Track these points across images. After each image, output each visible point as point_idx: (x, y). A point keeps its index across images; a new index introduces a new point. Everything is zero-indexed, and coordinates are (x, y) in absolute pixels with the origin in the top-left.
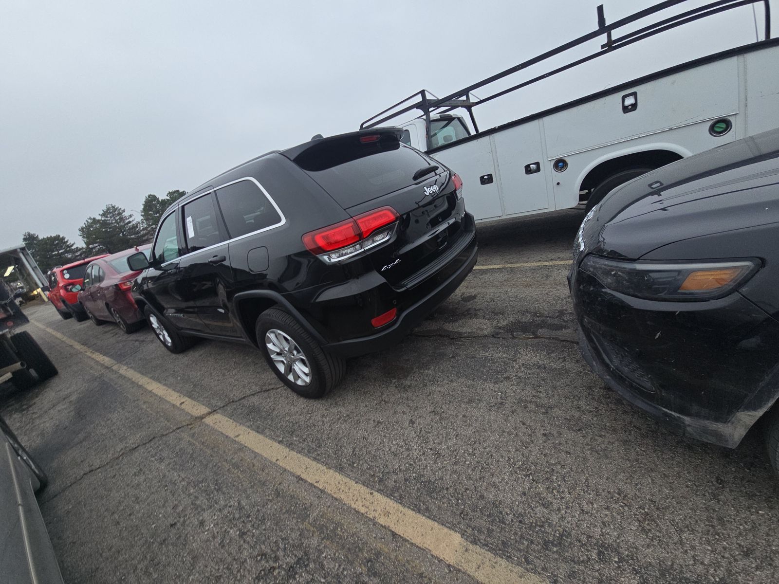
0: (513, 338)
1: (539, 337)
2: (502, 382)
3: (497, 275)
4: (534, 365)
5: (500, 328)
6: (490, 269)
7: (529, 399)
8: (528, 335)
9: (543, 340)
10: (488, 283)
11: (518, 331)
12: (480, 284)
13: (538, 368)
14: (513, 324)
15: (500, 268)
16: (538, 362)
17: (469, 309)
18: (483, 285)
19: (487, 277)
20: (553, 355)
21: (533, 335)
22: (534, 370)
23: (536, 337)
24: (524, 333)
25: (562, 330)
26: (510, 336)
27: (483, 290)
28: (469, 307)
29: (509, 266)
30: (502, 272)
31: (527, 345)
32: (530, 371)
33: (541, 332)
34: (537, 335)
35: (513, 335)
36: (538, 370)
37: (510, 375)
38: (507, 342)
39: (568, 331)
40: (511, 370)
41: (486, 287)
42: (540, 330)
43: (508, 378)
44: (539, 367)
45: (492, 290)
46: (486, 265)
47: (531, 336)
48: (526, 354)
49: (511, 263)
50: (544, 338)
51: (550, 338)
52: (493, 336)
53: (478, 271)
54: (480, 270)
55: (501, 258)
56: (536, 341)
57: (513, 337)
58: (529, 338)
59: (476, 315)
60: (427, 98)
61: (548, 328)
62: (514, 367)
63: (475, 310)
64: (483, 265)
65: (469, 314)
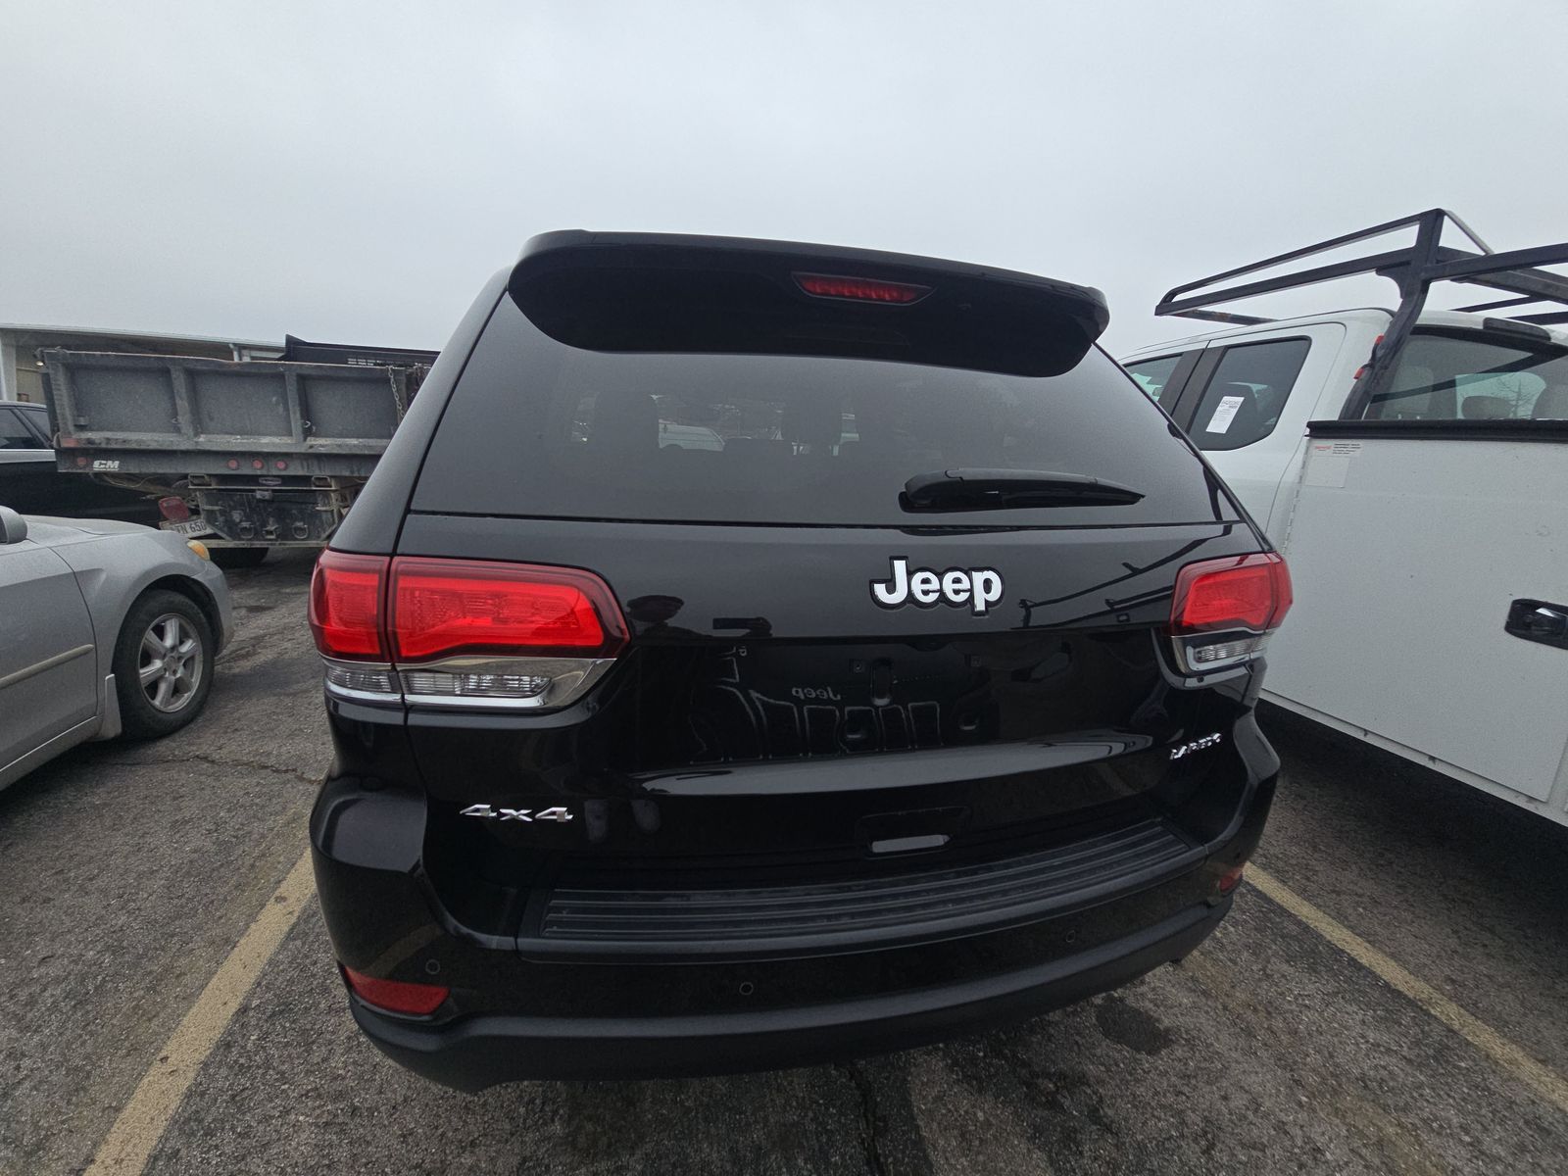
3: (1353, 1016)
6: (1354, 963)
10: (1278, 1024)
12: (1241, 996)
15: (1398, 994)
17: (1083, 1080)
18: (1249, 1015)
19: (1302, 988)
27: (1224, 1042)
28: (1091, 1069)
29: (1449, 1012)
30: (1389, 1020)
41: (1250, 1033)
45: (1262, 1079)
46: (1352, 928)
49: (1473, 1009)
53: (1293, 929)
54: (1306, 928)
55: (1453, 942)
59: (1070, 1138)
60: (1441, 244)
63: (1094, 1115)
64: (1341, 917)
65: (1053, 1104)
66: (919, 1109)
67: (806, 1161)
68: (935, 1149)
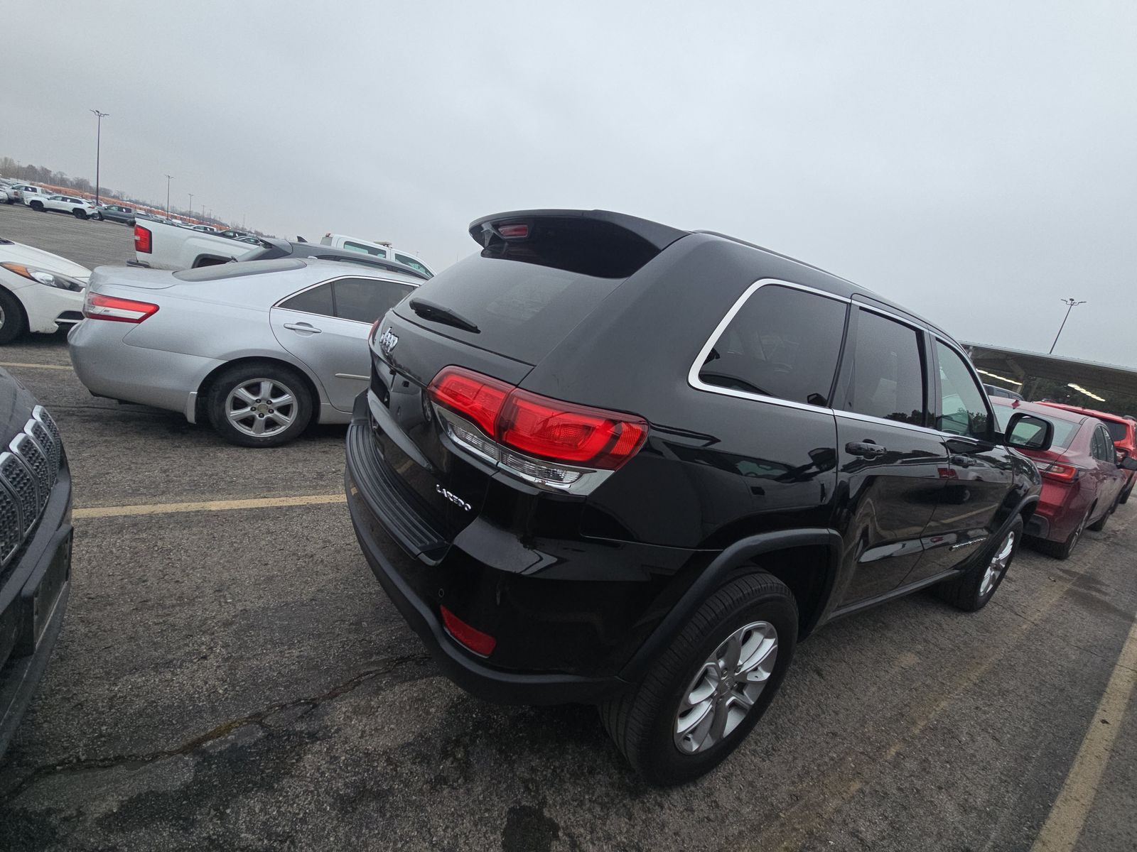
0: (257, 718)
1: (184, 751)
2: (235, 616)
4: (181, 665)
5: (313, 737)
7: (178, 608)
8: (221, 742)
9: (173, 746)
11: (255, 744)
13: (171, 661)
14: (283, 771)
16: (174, 674)
17: (468, 779)
20: (140, 704)
21: (205, 751)
22: (179, 654)
23: (194, 747)
24: (234, 745)
25: (122, 805)
26: (269, 721)
28: (478, 788)
31: (214, 710)
32: (187, 649)
33: (181, 774)
34: (195, 754)
35: (263, 726)
36: (170, 657)
37: (225, 631)
38: (267, 699)
39: (98, 809)
40: (228, 640)
42: (188, 776)
43: (227, 624)
44: (169, 664)
47: (209, 743)
48: (206, 683)
50: (171, 754)
51: (155, 757)
52: (313, 704)
56: (190, 736)
57: (260, 723)
58: (218, 733)
61: (164, 794)
62: (223, 647)
63: (441, 780)
65: (445, 754)
66: (433, 680)
67: (401, 634)
68: (411, 686)
